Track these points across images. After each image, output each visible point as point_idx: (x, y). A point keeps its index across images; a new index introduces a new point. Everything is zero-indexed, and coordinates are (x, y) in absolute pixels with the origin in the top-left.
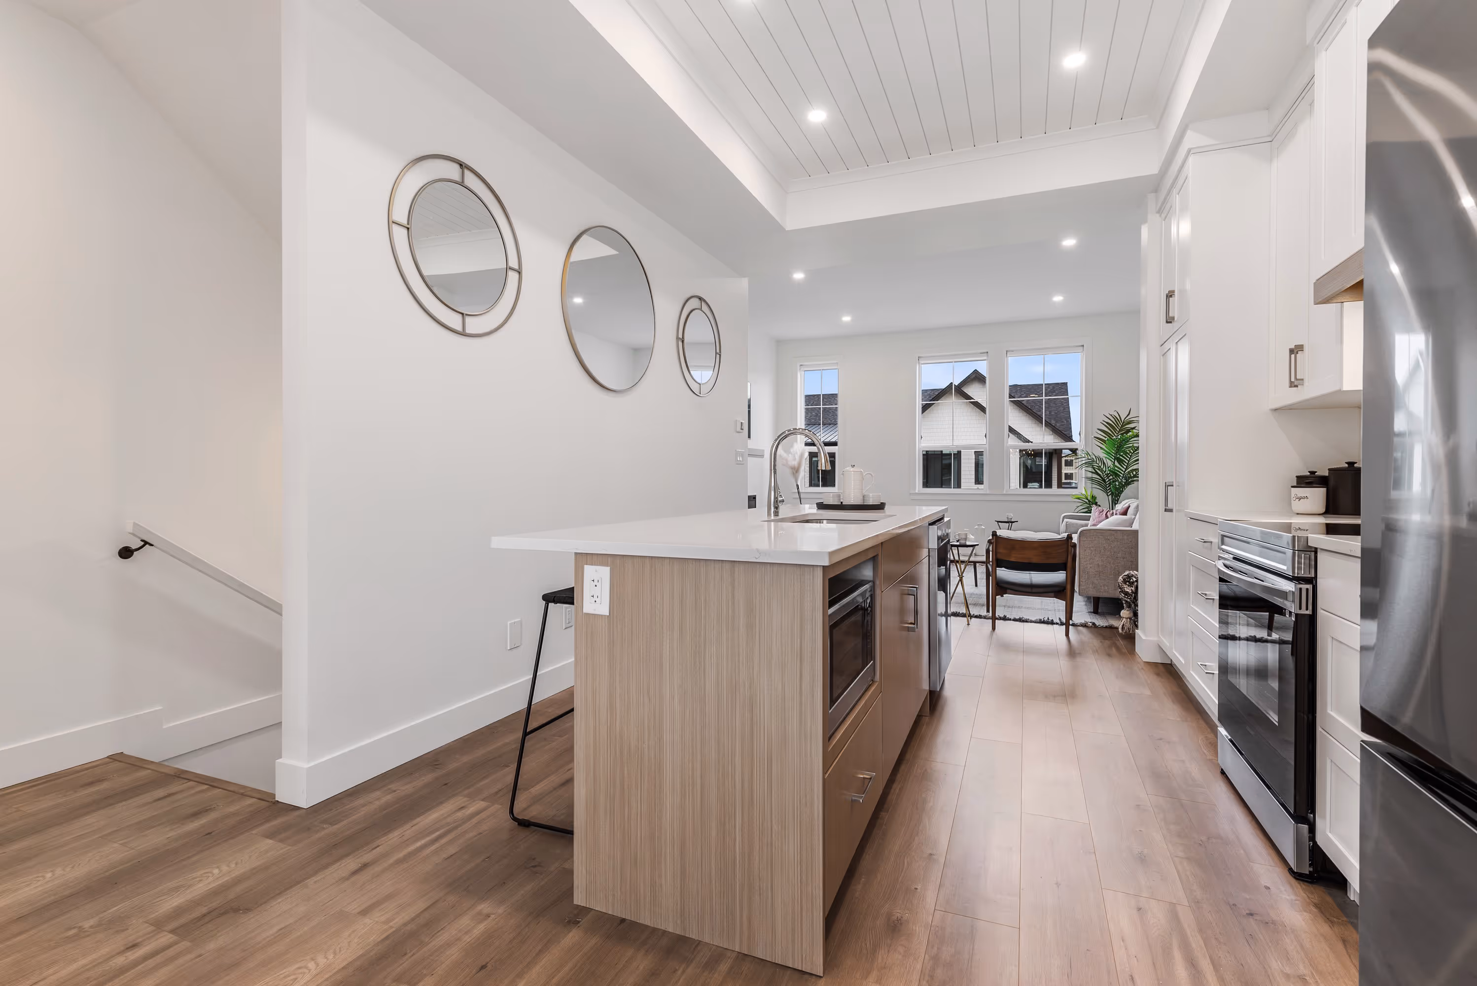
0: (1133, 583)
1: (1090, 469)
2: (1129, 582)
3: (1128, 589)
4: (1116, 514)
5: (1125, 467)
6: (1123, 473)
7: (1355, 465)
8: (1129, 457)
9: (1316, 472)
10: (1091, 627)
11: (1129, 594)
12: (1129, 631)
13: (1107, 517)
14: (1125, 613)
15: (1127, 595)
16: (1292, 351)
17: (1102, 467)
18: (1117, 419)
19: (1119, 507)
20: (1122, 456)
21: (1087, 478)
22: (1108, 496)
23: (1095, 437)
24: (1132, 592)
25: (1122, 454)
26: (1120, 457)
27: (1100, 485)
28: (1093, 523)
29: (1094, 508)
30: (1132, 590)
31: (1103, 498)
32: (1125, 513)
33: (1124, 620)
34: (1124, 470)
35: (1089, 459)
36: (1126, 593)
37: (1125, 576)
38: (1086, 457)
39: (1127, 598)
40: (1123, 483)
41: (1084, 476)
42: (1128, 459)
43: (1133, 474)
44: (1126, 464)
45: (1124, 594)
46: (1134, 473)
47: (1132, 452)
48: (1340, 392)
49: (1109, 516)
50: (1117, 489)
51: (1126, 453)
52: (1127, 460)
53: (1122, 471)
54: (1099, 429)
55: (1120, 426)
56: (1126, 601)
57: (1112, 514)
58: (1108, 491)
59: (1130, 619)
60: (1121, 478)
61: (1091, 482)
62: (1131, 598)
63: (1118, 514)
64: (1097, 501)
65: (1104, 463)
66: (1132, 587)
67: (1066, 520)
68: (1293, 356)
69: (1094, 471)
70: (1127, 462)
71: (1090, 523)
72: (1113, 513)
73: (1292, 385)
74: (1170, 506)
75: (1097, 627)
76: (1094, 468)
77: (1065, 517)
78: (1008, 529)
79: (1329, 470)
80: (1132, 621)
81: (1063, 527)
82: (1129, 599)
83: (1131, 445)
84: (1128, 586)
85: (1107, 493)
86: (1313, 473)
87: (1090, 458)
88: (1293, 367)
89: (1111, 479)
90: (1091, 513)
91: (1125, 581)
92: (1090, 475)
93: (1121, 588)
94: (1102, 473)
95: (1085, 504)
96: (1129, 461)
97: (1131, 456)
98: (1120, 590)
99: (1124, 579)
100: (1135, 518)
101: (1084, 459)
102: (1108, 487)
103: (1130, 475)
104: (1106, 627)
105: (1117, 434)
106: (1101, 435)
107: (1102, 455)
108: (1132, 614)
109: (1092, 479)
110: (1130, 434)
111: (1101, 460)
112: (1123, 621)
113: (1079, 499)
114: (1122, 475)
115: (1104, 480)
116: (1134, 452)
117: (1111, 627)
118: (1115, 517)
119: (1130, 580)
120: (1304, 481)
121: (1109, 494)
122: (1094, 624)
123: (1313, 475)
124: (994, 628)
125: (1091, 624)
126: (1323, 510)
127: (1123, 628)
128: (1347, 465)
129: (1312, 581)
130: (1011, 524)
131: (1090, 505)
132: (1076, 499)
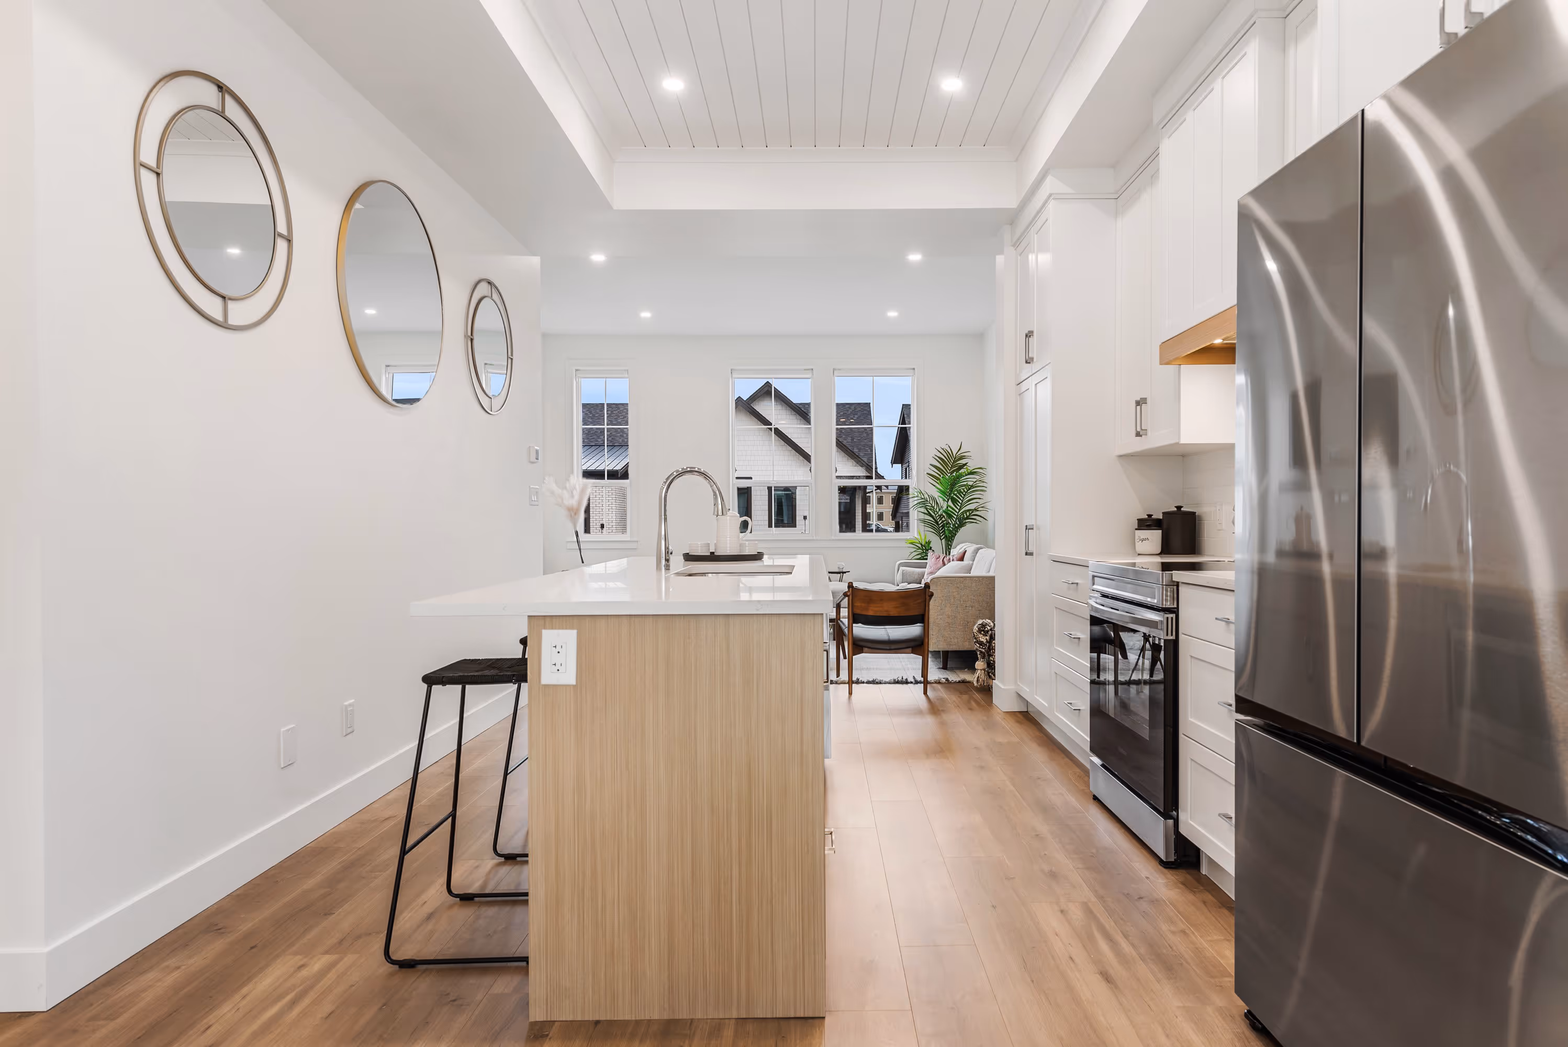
0: (988, 631)
1: (923, 510)
2: (983, 631)
3: (983, 639)
4: (953, 560)
5: (959, 508)
6: (956, 514)
7: (1182, 509)
8: (963, 496)
9: (1152, 515)
10: (945, 683)
11: (984, 644)
12: (984, 683)
13: (944, 564)
14: (980, 665)
15: (982, 646)
16: (1138, 403)
17: (935, 507)
18: (949, 454)
19: (955, 552)
20: (954, 494)
21: (920, 520)
22: (941, 540)
23: (928, 474)
24: (987, 642)
25: (956, 493)
26: (954, 496)
27: (933, 528)
28: (930, 570)
29: (930, 553)
30: (986, 639)
31: (937, 543)
32: (961, 559)
33: (979, 671)
34: (957, 511)
35: (922, 499)
36: (981, 643)
37: (979, 624)
38: (920, 496)
39: (982, 648)
40: (957, 525)
41: (916, 518)
42: (962, 499)
43: (966, 515)
44: (960, 505)
45: (979, 644)
46: (968, 514)
47: (966, 491)
48: (1177, 444)
49: (946, 562)
50: (950, 532)
51: (960, 492)
52: (960, 499)
53: (956, 512)
54: (931, 465)
55: (952, 461)
56: (981, 652)
57: (949, 561)
58: (941, 535)
59: (984, 670)
60: (955, 520)
61: (923, 524)
62: (985, 648)
63: (955, 559)
64: (931, 546)
65: (937, 503)
66: (987, 636)
67: (901, 568)
68: (1138, 407)
69: (927, 512)
70: (961, 502)
71: (927, 570)
72: (949, 559)
73: (1138, 434)
74: (1031, 550)
75: (951, 682)
76: (927, 509)
77: (901, 565)
78: (840, 581)
79: (1164, 513)
80: (986, 672)
81: (898, 577)
82: (984, 649)
83: (965, 483)
84: (983, 635)
86: (1150, 516)
87: (923, 497)
88: (1139, 418)
89: (944, 521)
90: (926, 559)
91: (980, 631)
92: (922, 516)
93: (976, 638)
94: (935, 513)
95: (918, 549)
96: (962, 501)
97: (964, 495)
98: (975, 640)
99: (978, 629)
100: (973, 564)
101: (916, 499)
102: (941, 529)
103: (964, 516)
104: (959, 682)
105: (950, 470)
106: (934, 472)
107: (936, 494)
108: (986, 666)
109: (924, 521)
110: (962, 471)
111: (934, 499)
112: (978, 674)
113: (912, 543)
114: (955, 517)
115: (937, 523)
116: (968, 491)
117: (963, 682)
118: (952, 562)
119: (985, 628)
120: (1146, 523)
121: (942, 538)
122: (947, 680)
123: (1150, 519)
124: (850, 693)
125: (944, 680)
126: (1159, 551)
127: (978, 681)
128: (1176, 509)
129: (1175, 611)
130: (842, 574)
131: (924, 551)
132: (910, 543)
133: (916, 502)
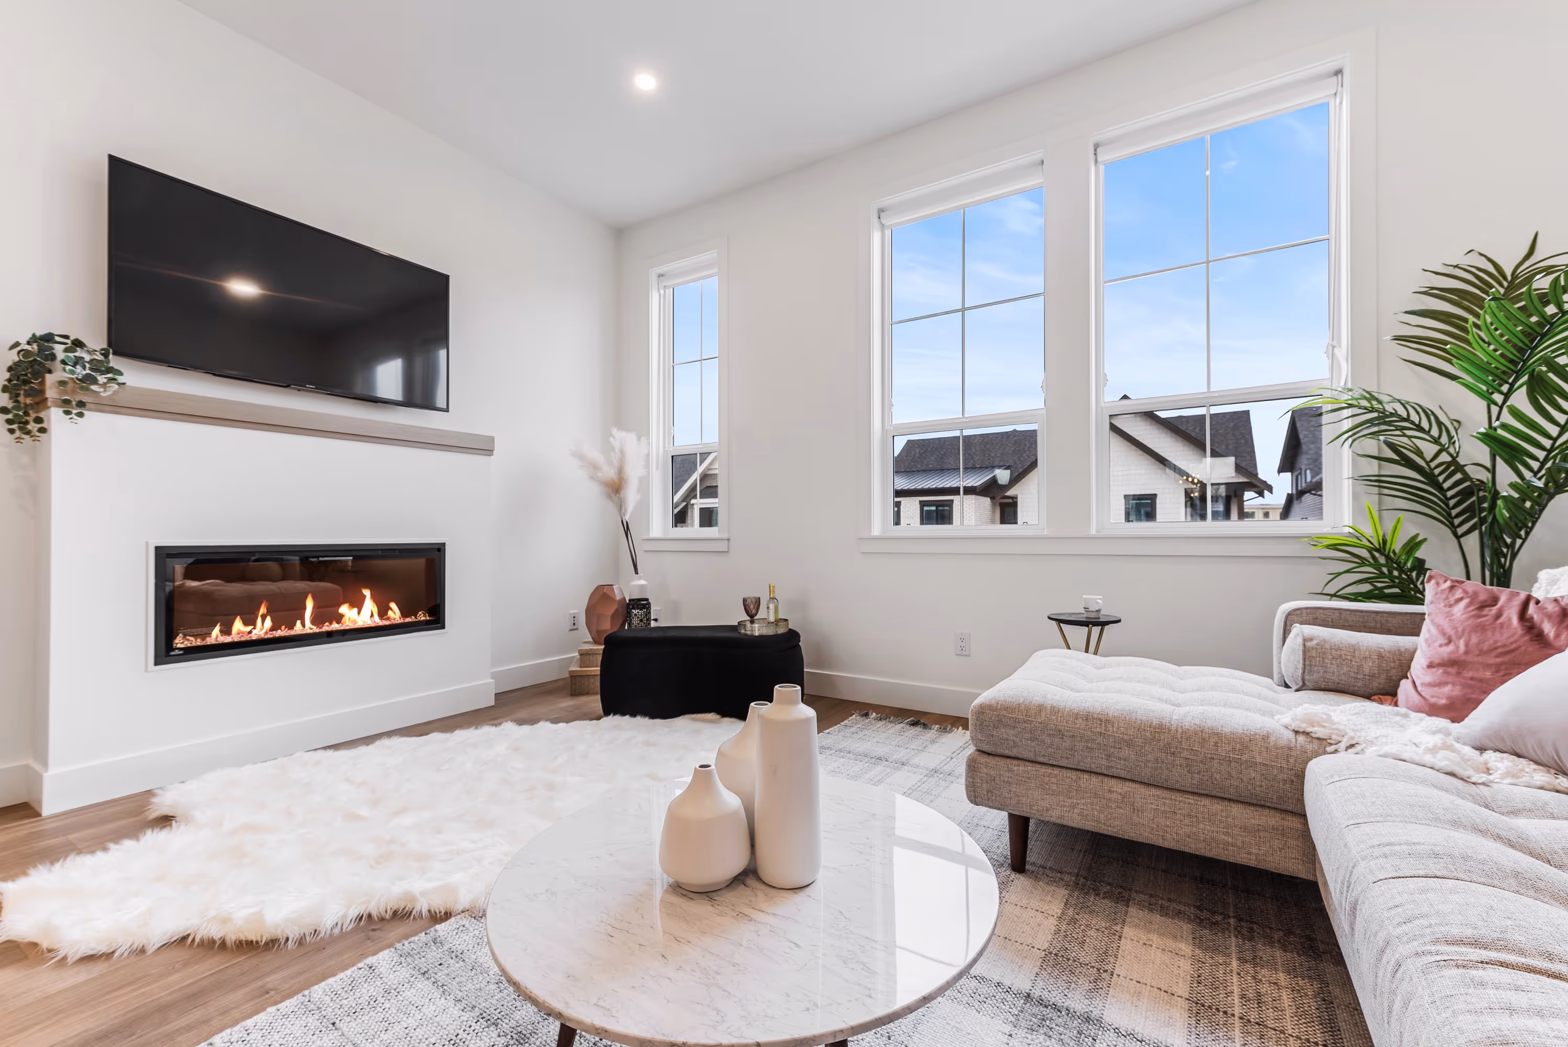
18: (1482, 271)
21: (1366, 479)
22: (1458, 537)
23: (1395, 337)
27: (1422, 500)
54: (1406, 312)
55: (1502, 288)
61: (1376, 490)
65: (1440, 424)
67: (1299, 631)
77: (1290, 619)
78: (1087, 651)
85: (1453, 528)
92: (1372, 468)
94: (1428, 457)
95: (1365, 565)
102: (1461, 509)
105: (1494, 312)
109: (1379, 482)
111: (1430, 413)
113: (1334, 547)
115: (1434, 484)
121: (1460, 531)
130: (1096, 630)
131: (1385, 570)
132: (1329, 547)
133: (1347, 424)
